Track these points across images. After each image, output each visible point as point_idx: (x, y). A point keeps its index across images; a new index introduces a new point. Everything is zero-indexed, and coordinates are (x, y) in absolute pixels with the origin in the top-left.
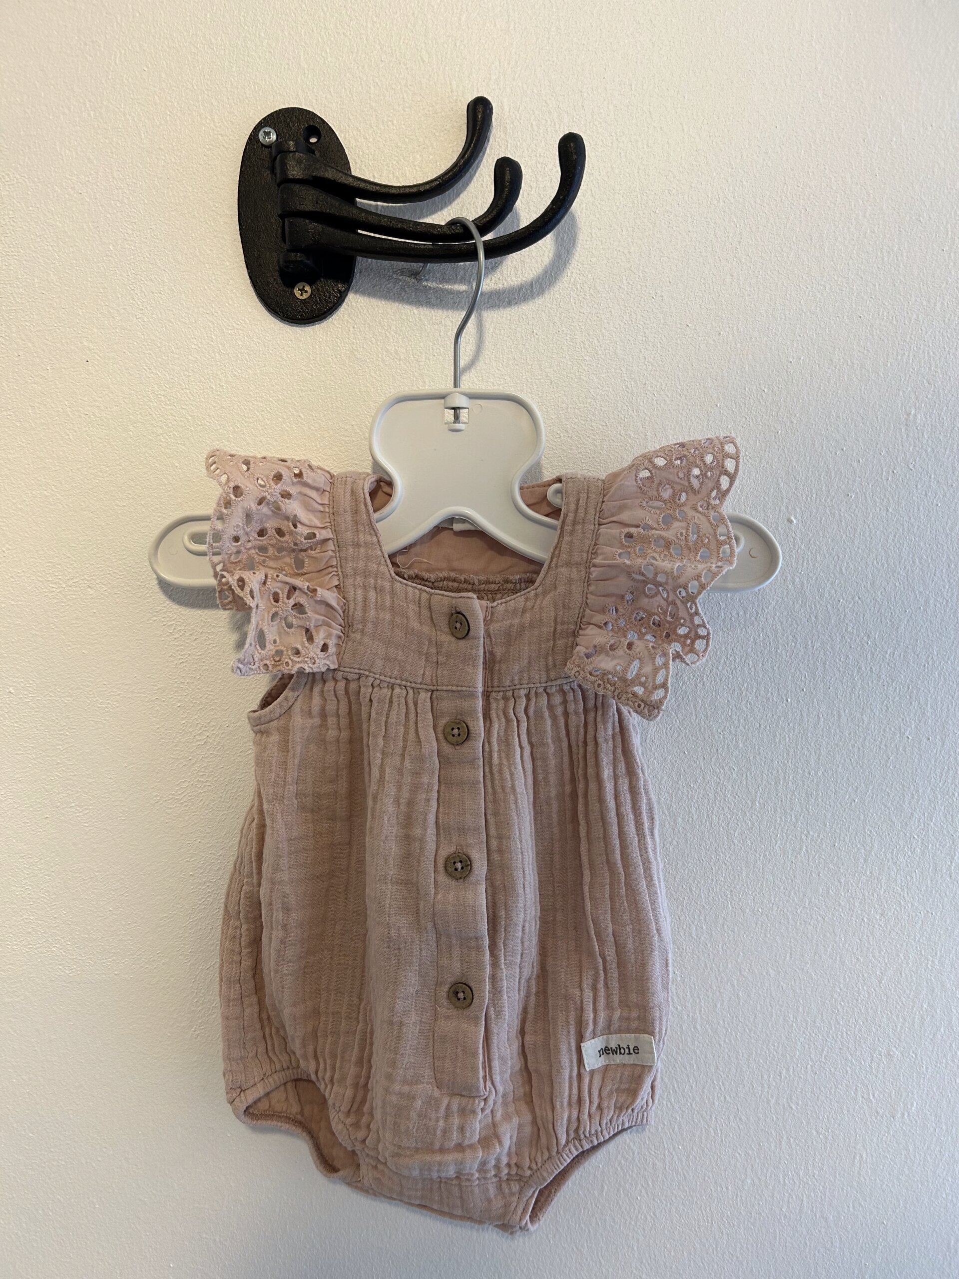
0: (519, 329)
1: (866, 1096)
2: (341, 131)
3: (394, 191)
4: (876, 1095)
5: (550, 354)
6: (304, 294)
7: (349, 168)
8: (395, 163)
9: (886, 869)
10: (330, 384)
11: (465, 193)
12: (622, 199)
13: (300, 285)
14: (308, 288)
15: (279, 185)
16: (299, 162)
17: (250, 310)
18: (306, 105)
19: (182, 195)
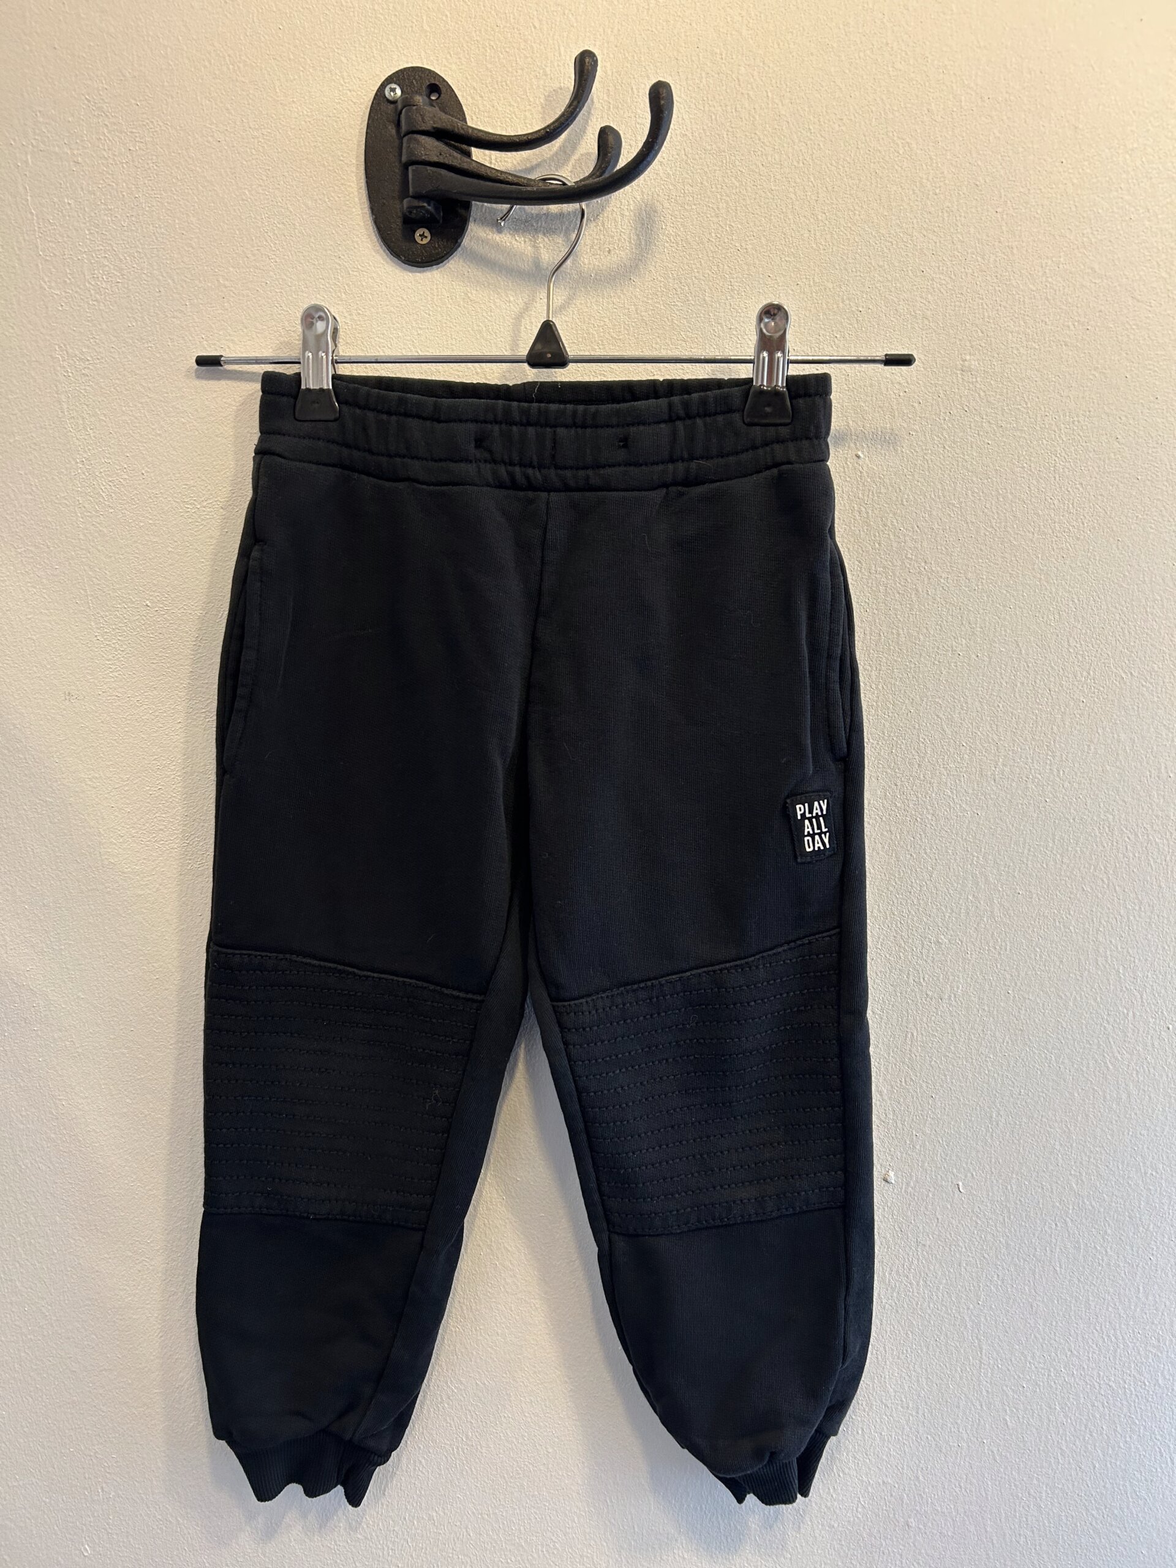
4: (926, 979)
6: (424, 239)
7: (466, 123)
9: (938, 774)
10: (446, 323)
13: (420, 231)
14: (427, 233)
15: (403, 137)
17: (374, 254)
18: (428, 64)
19: (312, 145)
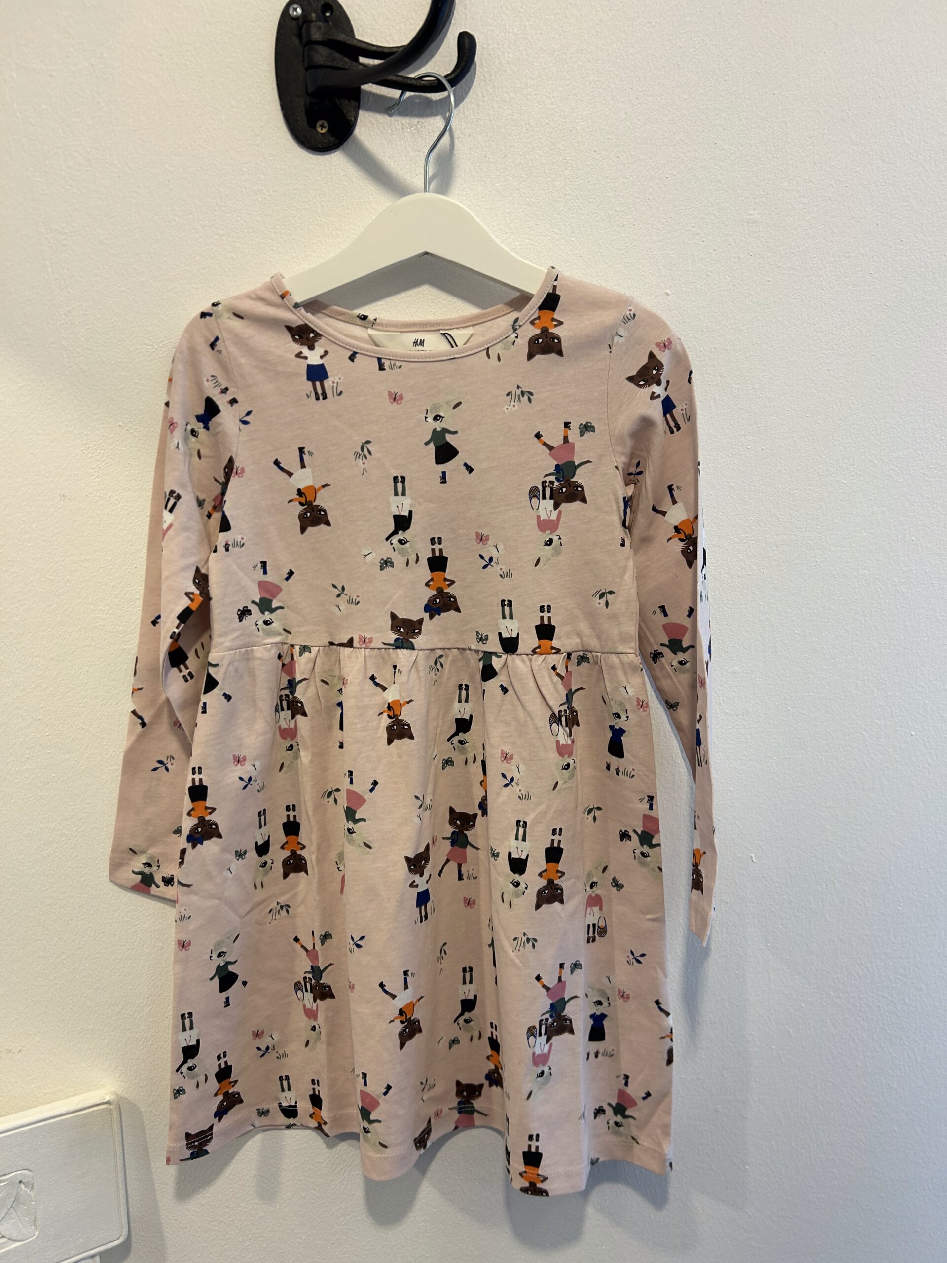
0: (476, 155)
1: (717, 701)
2: (347, 7)
3: (386, 51)
5: (498, 173)
6: (323, 129)
7: (354, 35)
8: (386, 30)
10: (342, 197)
11: (437, 54)
12: (548, 56)
13: (319, 123)
14: (326, 124)
15: (304, 46)
16: (319, 28)
17: (285, 142)
19: (234, 55)
